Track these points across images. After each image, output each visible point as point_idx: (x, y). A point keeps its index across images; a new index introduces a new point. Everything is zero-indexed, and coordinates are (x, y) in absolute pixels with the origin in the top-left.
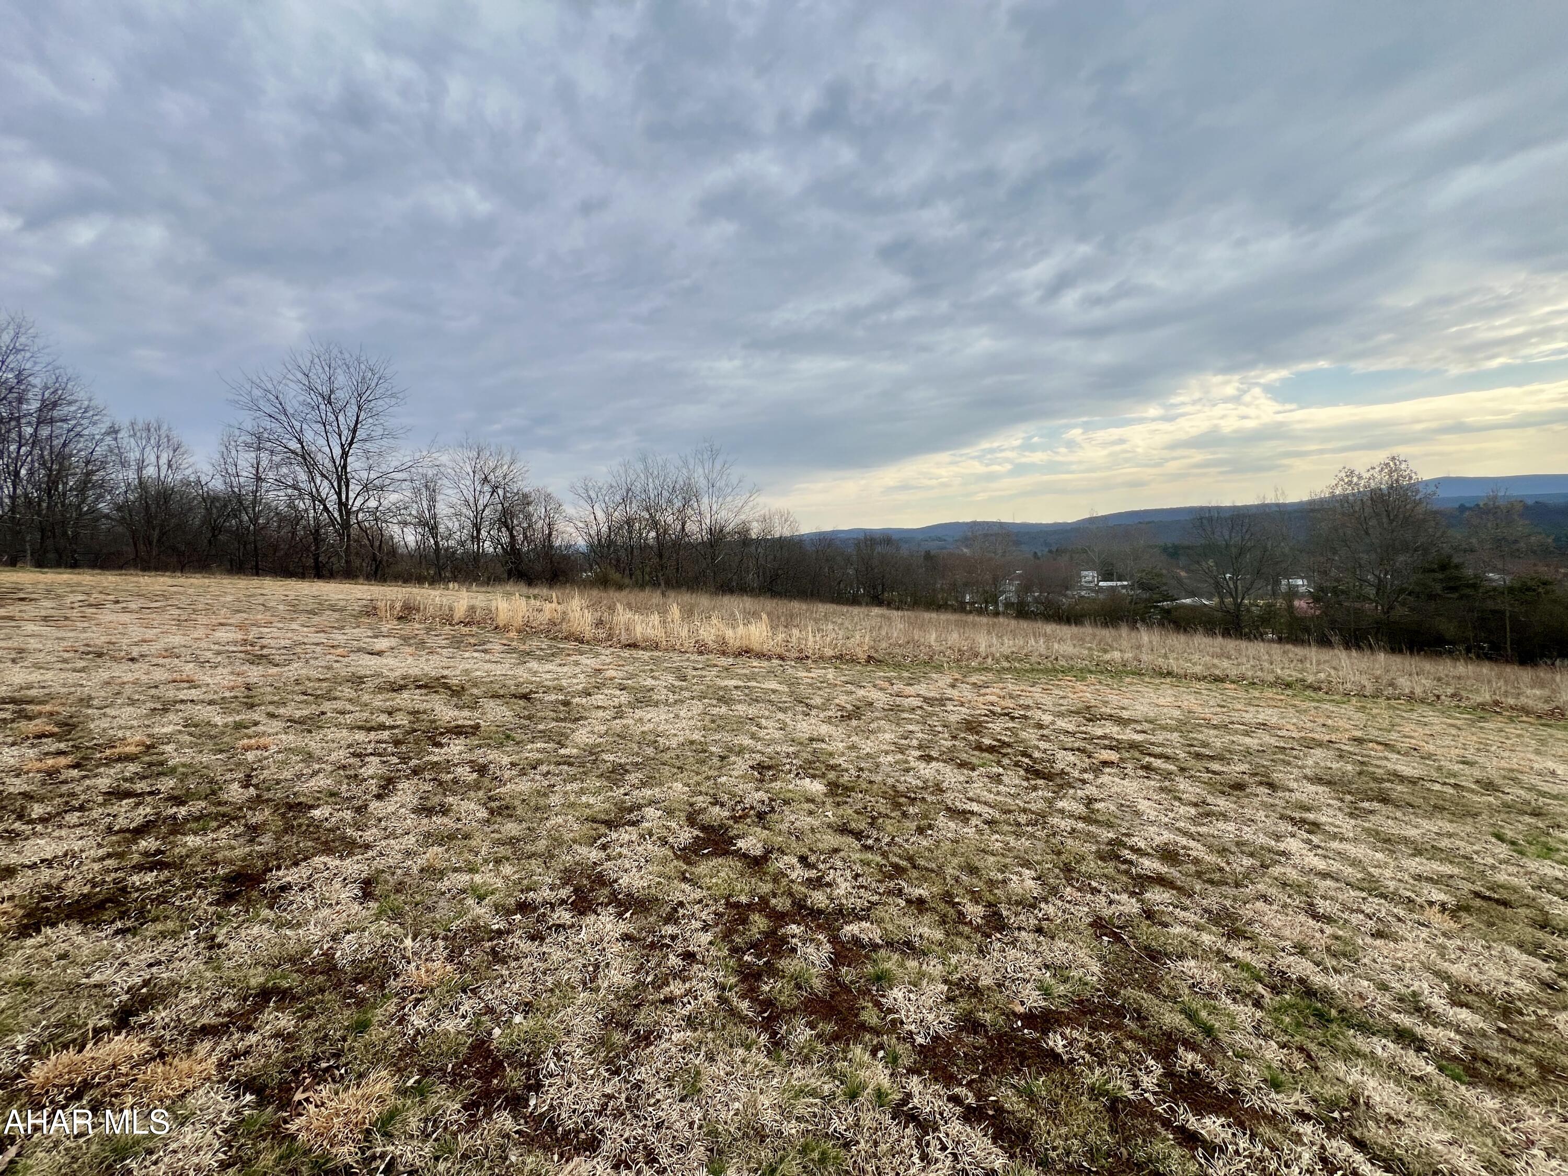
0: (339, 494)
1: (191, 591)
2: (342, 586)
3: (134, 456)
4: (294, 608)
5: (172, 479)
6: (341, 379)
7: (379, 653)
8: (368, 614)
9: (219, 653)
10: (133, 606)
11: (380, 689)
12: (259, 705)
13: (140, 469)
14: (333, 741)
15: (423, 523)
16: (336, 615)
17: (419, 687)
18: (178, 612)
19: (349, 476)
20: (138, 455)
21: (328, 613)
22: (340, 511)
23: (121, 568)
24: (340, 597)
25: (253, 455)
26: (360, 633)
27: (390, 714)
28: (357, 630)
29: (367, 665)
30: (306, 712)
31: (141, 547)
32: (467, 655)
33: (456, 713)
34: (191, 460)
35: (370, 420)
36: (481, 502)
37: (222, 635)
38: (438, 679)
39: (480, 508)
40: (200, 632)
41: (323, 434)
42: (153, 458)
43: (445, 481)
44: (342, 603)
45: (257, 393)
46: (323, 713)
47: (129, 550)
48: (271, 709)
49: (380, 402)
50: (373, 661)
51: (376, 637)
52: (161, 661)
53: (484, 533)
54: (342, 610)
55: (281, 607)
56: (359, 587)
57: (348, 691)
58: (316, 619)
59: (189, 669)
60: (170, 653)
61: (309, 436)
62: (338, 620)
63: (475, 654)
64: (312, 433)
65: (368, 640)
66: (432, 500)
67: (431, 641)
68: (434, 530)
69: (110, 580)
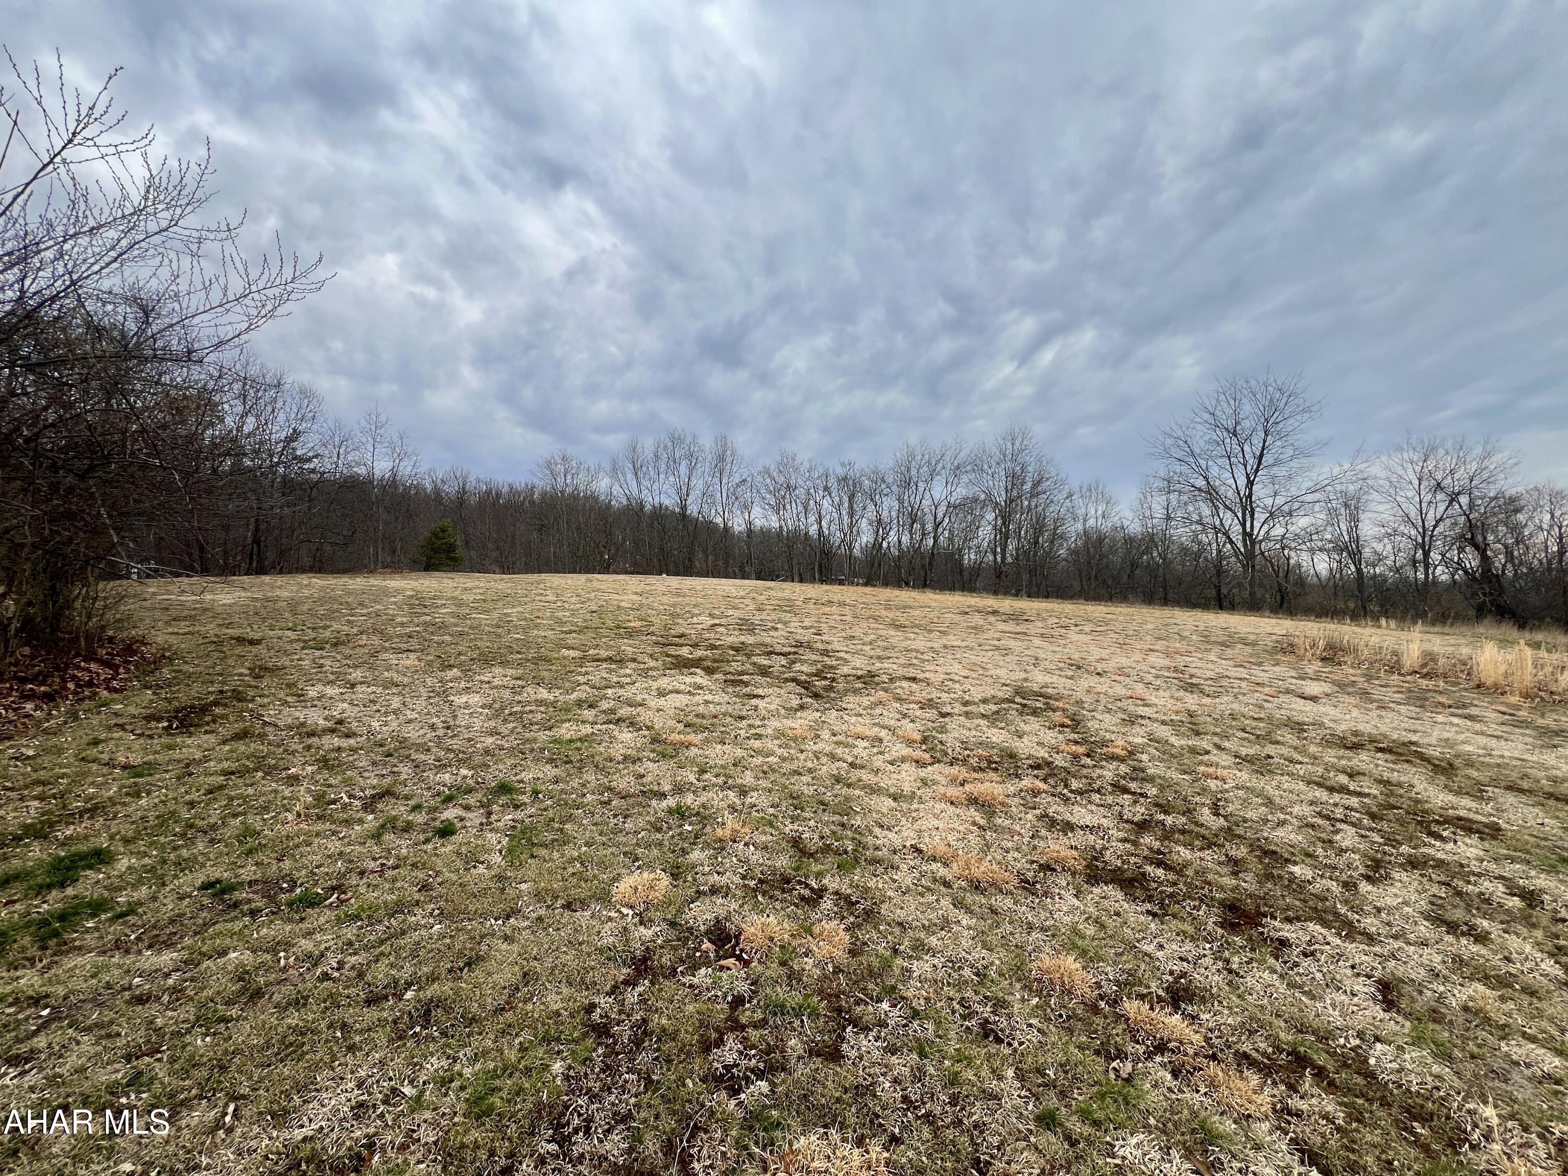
0: (1243, 525)
1: (1121, 619)
2: (1247, 619)
3: (1081, 512)
4: (1206, 638)
5: (1106, 526)
6: (1247, 407)
7: (1314, 699)
8: (1283, 651)
9: (1157, 677)
10: (1087, 629)
11: (1327, 742)
12: (1205, 734)
13: (1085, 521)
14: (1291, 792)
15: (1341, 548)
16: (1249, 649)
17: (1381, 750)
18: (1116, 636)
19: (1254, 505)
20: (1083, 510)
21: (1239, 646)
22: (1244, 541)
23: (1072, 598)
24: (1249, 630)
25: (1164, 498)
26: (1282, 671)
27: (1351, 776)
28: (1277, 669)
29: (1303, 710)
30: (1252, 752)
31: (1085, 583)
32: (1440, 718)
33: (1451, 798)
34: (1117, 509)
35: (1278, 443)
36: (1431, 515)
37: (1153, 659)
38: (1404, 744)
39: (1430, 523)
40: (1138, 656)
41: (1228, 467)
42: (1093, 511)
43: (1375, 496)
44: (1252, 637)
45: (1169, 442)
46: (1269, 757)
47: (1076, 585)
48: (1216, 740)
49: (1291, 421)
50: (1309, 706)
51: (1303, 679)
52: (1118, 678)
53: (1435, 556)
54: (1254, 644)
55: (1194, 637)
56: (1266, 620)
57: (1289, 738)
58: (1229, 652)
59: (1140, 689)
60: (1121, 671)
61: (1214, 471)
62: (1251, 655)
63: (1456, 720)
64: (1217, 469)
65: (1294, 681)
66: (1354, 520)
67: (1377, 693)
68: (1355, 554)
69: (1068, 607)
